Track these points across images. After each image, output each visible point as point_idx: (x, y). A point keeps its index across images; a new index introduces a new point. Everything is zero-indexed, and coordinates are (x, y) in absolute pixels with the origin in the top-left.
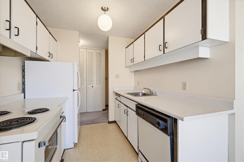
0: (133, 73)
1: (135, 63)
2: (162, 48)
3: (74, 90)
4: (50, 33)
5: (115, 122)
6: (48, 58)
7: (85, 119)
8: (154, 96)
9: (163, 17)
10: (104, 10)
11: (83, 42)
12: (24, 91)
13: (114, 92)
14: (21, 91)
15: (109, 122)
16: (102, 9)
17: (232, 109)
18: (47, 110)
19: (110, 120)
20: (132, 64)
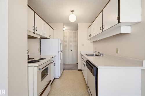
0: (93, 43)
1: (91, 37)
2: (101, 28)
3: (59, 52)
4: (50, 26)
5: (81, 70)
6: (49, 38)
7: (67, 67)
8: (102, 57)
9: (102, 10)
10: (72, 11)
11: (66, 28)
12: (40, 52)
13: (81, 54)
14: (39, 51)
15: (79, 70)
16: (71, 11)
17: (142, 66)
18: (45, 59)
19: (79, 69)
20: (90, 38)
